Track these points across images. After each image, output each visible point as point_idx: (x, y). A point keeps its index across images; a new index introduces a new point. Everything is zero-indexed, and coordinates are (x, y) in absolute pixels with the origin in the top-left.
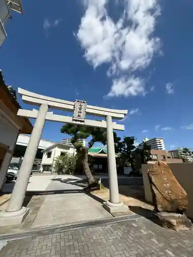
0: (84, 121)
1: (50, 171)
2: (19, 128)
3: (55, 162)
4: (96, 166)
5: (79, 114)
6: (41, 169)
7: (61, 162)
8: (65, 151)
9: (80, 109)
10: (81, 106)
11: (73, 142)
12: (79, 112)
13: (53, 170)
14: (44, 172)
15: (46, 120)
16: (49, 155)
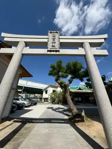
0: (59, 51)
1: (48, 102)
2: (19, 73)
3: (50, 96)
4: (76, 99)
5: (53, 44)
6: (43, 101)
7: (53, 96)
8: (55, 89)
9: (54, 40)
10: (54, 36)
11: (57, 80)
12: (53, 43)
13: (49, 101)
14: (45, 102)
15: (23, 54)
16: (46, 92)
